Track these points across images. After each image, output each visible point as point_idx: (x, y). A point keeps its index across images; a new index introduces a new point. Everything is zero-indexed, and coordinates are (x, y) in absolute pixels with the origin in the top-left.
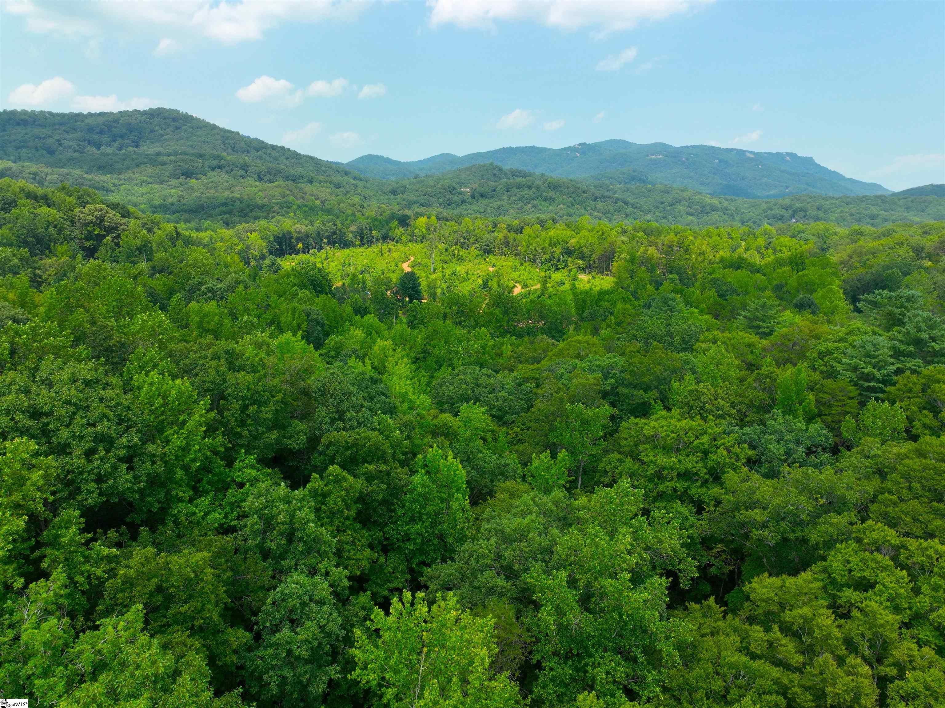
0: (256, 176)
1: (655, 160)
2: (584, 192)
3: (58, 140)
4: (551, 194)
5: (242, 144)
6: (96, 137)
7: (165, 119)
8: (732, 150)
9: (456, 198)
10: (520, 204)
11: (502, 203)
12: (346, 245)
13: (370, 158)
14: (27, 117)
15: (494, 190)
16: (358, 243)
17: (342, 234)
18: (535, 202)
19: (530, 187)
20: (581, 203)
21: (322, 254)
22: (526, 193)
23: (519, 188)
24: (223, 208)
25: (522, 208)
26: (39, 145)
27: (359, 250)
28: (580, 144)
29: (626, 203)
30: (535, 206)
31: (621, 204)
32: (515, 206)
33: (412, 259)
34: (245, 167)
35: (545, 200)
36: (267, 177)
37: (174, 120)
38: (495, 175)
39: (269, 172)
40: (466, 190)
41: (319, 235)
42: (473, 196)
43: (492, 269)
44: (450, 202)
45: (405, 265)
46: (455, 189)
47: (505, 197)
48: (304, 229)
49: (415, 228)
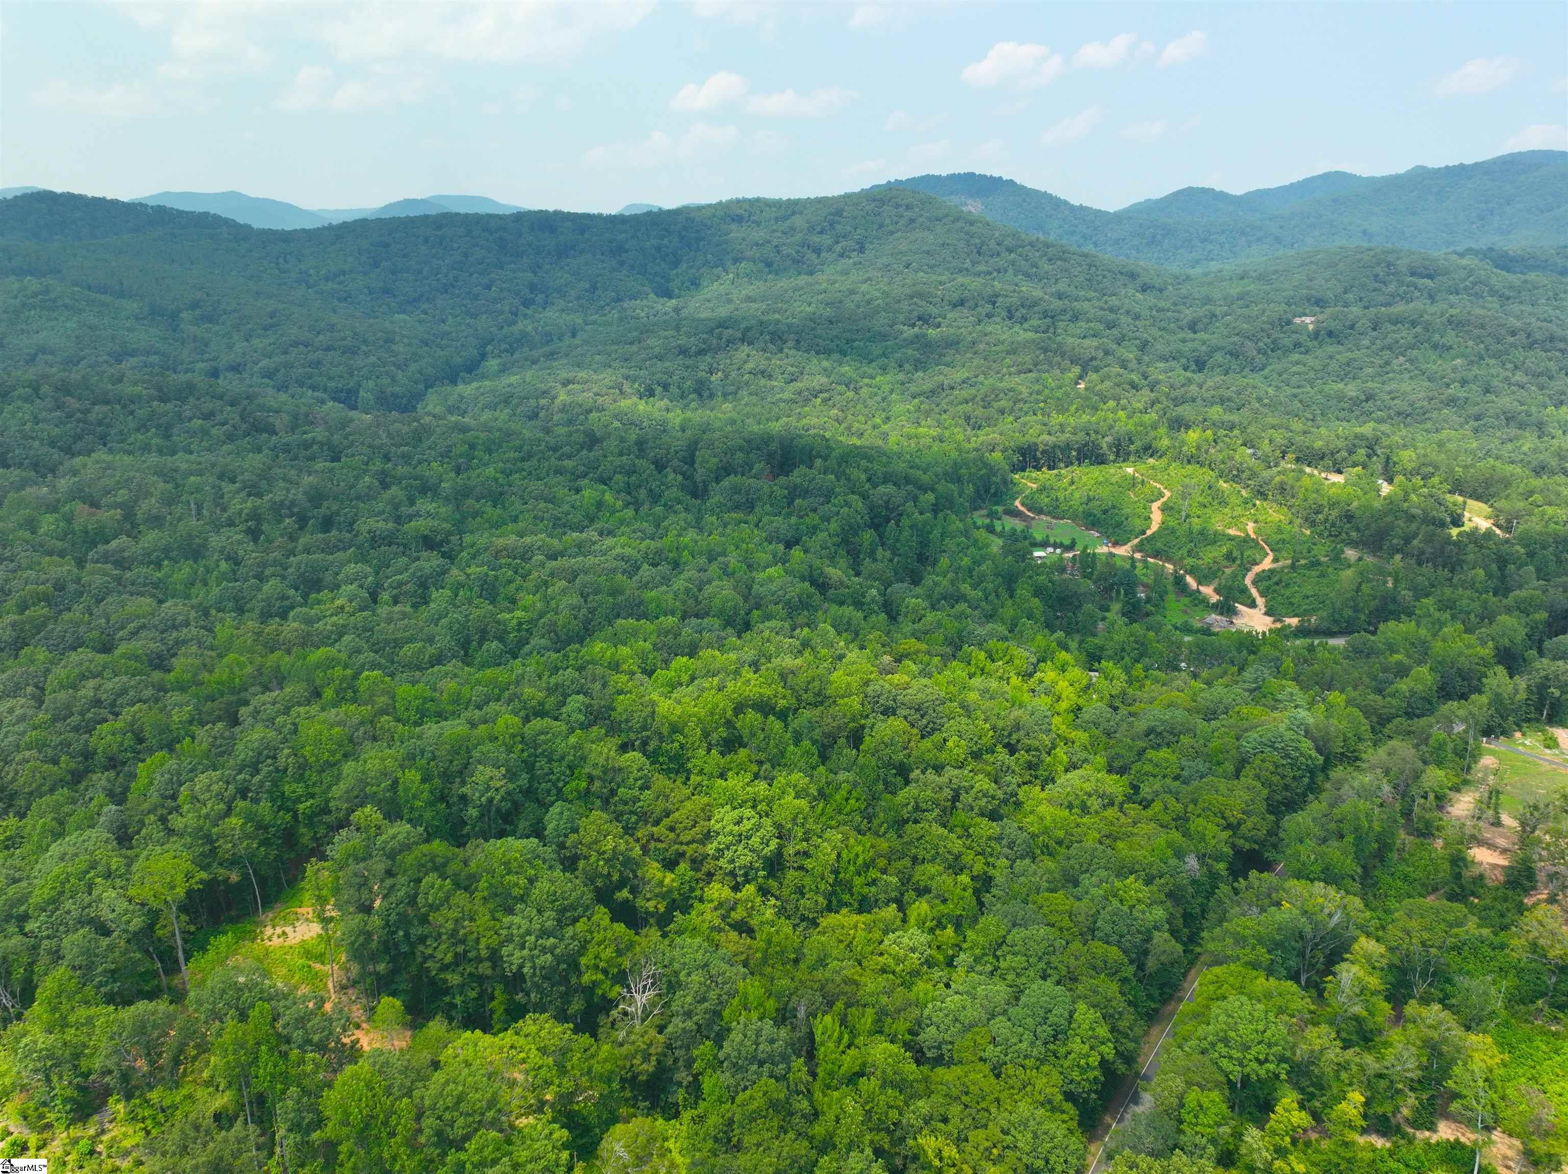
0: (1004, 314)
2: (1513, 334)
4: (1450, 337)
5: (992, 245)
6: (817, 239)
7: (898, 206)
9: (1287, 340)
10: (1387, 355)
11: (1356, 354)
12: (1101, 460)
13: (1190, 195)
15: (1352, 327)
16: (1112, 457)
17: (1097, 446)
18: (1414, 353)
19: (1414, 324)
20: (1496, 355)
21: (1069, 473)
22: (1405, 335)
23: (1395, 324)
24: (965, 393)
25: (1387, 363)
27: (1112, 469)
30: (1411, 361)
32: (1377, 361)
33: (1167, 495)
34: (993, 299)
35: (1435, 347)
36: (1021, 312)
39: (1023, 304)
40: (1308, 320)
41: (1068, 447)
42: (1316, 335)
43: (1251, 527)
44: (1275, 347)
45: (1155, 506)
46: (1289, 323)
47: (1366, 342)
48: (1051, 440)
49: (1183, 443)
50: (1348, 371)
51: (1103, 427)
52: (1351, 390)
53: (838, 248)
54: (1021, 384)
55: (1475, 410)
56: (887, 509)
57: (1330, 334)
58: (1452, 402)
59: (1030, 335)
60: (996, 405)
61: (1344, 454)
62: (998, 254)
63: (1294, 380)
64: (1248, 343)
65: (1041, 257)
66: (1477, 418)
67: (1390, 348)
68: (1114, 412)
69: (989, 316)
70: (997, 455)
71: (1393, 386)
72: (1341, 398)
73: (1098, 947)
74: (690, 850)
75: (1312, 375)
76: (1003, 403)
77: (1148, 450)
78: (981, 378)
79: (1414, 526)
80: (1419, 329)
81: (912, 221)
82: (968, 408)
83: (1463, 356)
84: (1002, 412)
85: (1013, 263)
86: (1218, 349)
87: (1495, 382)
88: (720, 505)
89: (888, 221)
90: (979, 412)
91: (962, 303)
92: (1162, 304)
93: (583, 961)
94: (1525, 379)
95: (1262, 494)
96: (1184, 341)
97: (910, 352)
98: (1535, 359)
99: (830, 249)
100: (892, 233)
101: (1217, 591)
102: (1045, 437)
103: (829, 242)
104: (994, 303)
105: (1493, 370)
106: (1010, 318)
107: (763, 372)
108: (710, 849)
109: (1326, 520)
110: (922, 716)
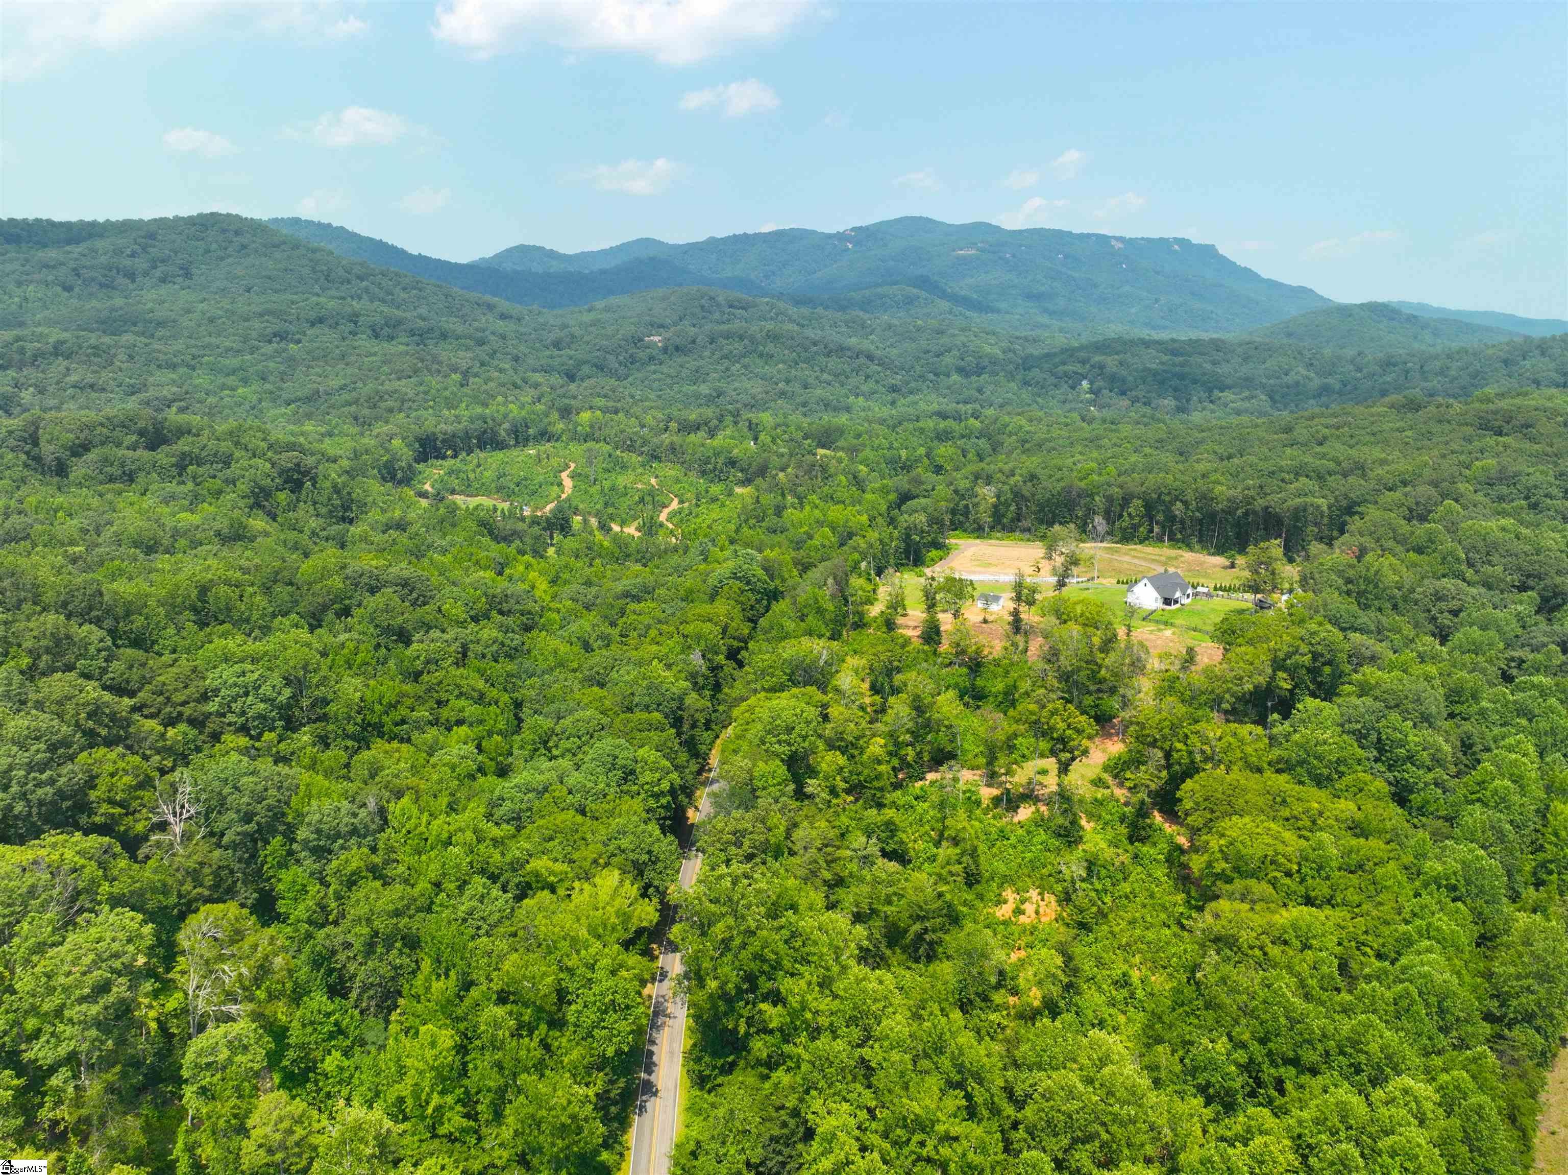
0: (369, 332)
1: (964, 258)
2: (815, 344)
3: (74, 270)
4: (770, 348)
5: (341, 272)
6: (128, 262)
7: (224, 231)
8: (1089, 236)
9: (642, 355)
10: (726, 363)
11: (701, 363)
12: (500, 446)
13: (523, 250)
14: (18, 231)
15: (694, 342)
16: (512, 442)
17: (495, 433)
18: (746, 360)
19: (741, 338)
20: (807, 361)
21: (473, 458)
22: (737, 347)
23: (727, 338)
24: (346, 396)
25: (727, 369)
26: (50, 278)
27: (515, 452)
28: (853, 229)
29: (870, 358)
30: (745, 367)
31: (862, 360)
32: (719, 367)
33: (573, 465)
34: (354, 318)
35: (761, 356)
36: (386, 331)
37: (237, 233)
38: (702, 307)
39: (386, 324)
40: (656, 339)
41: (467, 436)
42: (665, 350)
43: (653, 481)
44: (633, 360)
45: (564, 475)
46: (641, 340)
47: (707, 353)
48: (450, 429)
49: (577, 424)
50: (698, 376)
51: (499, 417)
52: (704, 389)
53: (158, 273)
54: (406, 387)
55: (799, 400)
56: (299, 472)
57: (677, 349)
58: (782, 394)
59: (402, 348)
60: (382, 405)
61: (715, 422)
62: (349, 282)
63: (656, 385)
64: (611, 358)
65: (395, 286)
66: (804, 405)
67: (725, 357)
68: (505, 404)
69: (354, 333)
70: (396, 443)
71: (737, 384)
72: (698, 396)
73: (640, 715)
74: (187, 711)
75: (669, 381)
76: (390, 403)
77: (545, 435)
78: (360, 384)
79: (784, 460)
80: (746, 341)
81: (244, 247)
82: (353, 408)
83: (784, 362)
84: (391, 410)
85: (367, 290)
86: (586, 362)
87: (811, 380)
88: (87, 477)
89: (214, 246)
90: (366, 412)
91: (321, 320)
92: (522, 330)
93: (93, 795)
94: (830, 378)
95: (655, 457)
96: (552, 357)
97: (272, 365)
98: (833, 363)
99: (146, 274)
100: (222, 259)
101: (638, 529)
102: (443, 426)
103: (145, 266)
104: (356, 323)
105: (805, 372)
106: (376, 337)
107: (92, 386)
108: (212, 706)
109: (715, 469)
110: (411, 592)
